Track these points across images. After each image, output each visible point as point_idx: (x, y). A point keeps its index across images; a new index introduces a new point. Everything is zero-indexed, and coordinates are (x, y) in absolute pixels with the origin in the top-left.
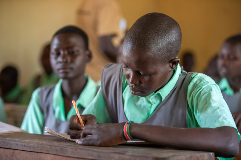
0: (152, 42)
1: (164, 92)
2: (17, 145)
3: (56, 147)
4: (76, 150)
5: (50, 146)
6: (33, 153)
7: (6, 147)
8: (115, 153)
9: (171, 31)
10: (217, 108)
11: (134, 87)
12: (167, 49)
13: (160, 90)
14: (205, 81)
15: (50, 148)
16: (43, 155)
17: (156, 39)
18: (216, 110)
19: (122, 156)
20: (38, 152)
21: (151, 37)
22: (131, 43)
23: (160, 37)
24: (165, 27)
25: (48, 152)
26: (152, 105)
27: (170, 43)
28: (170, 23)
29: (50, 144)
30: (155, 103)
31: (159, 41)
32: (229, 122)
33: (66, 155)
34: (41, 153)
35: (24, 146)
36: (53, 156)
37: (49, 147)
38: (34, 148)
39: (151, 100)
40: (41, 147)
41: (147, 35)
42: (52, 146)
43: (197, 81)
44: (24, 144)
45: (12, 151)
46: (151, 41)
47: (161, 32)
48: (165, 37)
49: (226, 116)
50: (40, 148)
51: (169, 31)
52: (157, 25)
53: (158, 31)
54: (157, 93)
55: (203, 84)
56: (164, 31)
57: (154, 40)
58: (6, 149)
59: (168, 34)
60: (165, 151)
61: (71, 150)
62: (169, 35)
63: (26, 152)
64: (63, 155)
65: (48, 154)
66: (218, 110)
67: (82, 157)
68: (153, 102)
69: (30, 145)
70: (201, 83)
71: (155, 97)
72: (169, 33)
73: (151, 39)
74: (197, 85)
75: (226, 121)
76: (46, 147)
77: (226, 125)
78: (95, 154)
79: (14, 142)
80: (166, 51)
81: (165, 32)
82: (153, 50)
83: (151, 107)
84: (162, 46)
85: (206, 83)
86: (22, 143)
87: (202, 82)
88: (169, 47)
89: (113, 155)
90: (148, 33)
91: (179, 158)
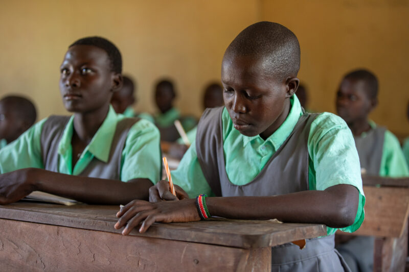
2: (63, 220)
3: (113, 223)
5: (105, 220)
6: (84, 231)
7: (49, 223)
14: (330, 122)
16: (96, 234)
17: (267, 45)
20: (90, 230)
21: (262, 43)
23: (272, 43)
25: (102, 230)
26: (262, 157)
30: (265, 155)
34: (94, 230)
35: (72, 221)
36: (109, 235)
37: (104, 222)
38: (84, 224)
39: (260, 152)
40: (94, 222)
41: (255, 40)
42: (108, 221)
43: (320, 122)
44: (71, 219)
45: (56, 227)
46: (261, 47)
47: (275, 38)
50: (91, 224)
53: (270, 36)
54: (267, 141)
55: (328, 126)
57: (265, 46)
63: (74, 229)
65: (103, 231)
69: (80, 219)
73: (262, 45)
74: (320, 127)
76: (100, 222)
79: (59, 216)
83: (261, 160)
86: (68, 218)
87: (326, 123)
89: (188, 232)
90: (257, 38)
91: (278, 235)
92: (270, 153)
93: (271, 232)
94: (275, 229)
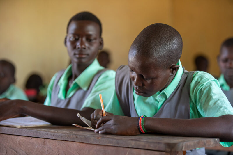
0: (154, 51)
1: (168, 91)
2: (48, 134)
3: (81, 136)
4: (98, 138)
5: (75, 135)
6: (61, 141)
8: (132, 140)
9: (173, 41)
10: (218, 99)
11: (138, 88)
12: (168, 57)
13: (164, 90)
14: (205, 79)
15: (75, 137)
16: (70, 143)
17: (158, 48)
18: (217, 101)
19: (138, 142)
20: (65, 141)
21: (154, 46)
22: (136, 50)
23: (162, 45)
24: (167, 37)
25: (74, 141)
26: (159, 102)
27: (171, 52)
29: (75, 133)
30: (161, 101)
31: (161, 49)
32: (229, 111)
33: (89, 143)
34: (68, 141)
35: (54, 135)
36: (78, 144)
38: (62, 137)
39: (157, 99)
40: (68, 136)
41: (150, 43)
42: (78, 135)
43: (198, 79)
44: (53, 134)
45: (43, 139)
46: (153, 49)
47: (163, 41)
48: (167, 46)
49: (227, 106)
50: (66, 137)
51: (171, 41)
52: (160, 35)
53: (160, 40)
54: (162, 92)
55: (204, 81)
56: (166, 40)
57: (156, 49)
58: (38, 138)
59: (169, 43)
60: (176, 138)
61: (94, 138)
62: (171, 44)
63: (55, 140)
64: (87, 143)
65: (74, 142)
66: (219, 102)
67: (103, 144)
68: (159, 100)
69: (59, 134)
70: (202, 81)
71: (161, 95)
74: (199, 82)
75: (227, 110)
76: (72, 136)
77: (227, 114)
78: (115, 141)
79: (45, 132)
81: (167, 41)
82: (155, 57)
83: (158, 104)
84: (163, 54)
85: (207, 80)
86: (51, 133)
89: (130, 141)
90: (152, 41)
92: (164, 99)
93: (184, 142)
94: (186, 140)
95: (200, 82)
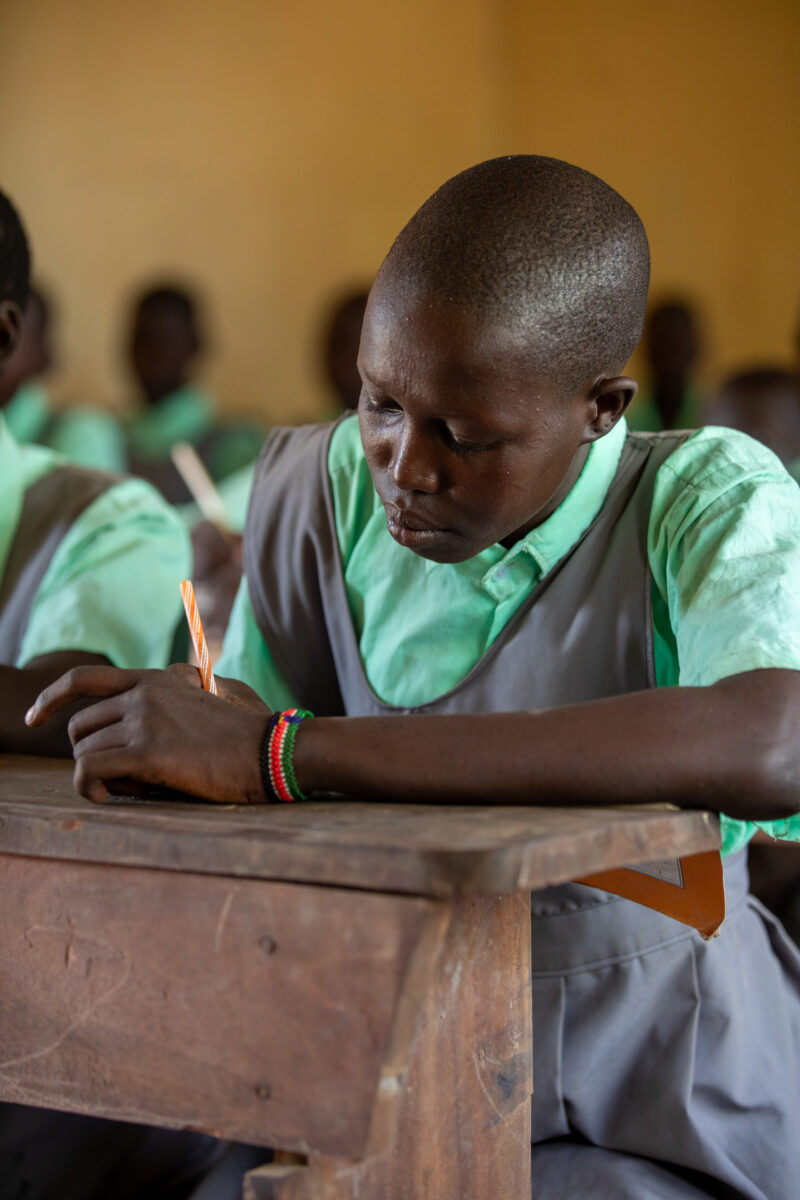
0: (524, 284)
1: (549, 543)
11: (408, 503)
13: (529, 537)
17: (541, 270)
18: (738, 593)
21: (521, 260)
23: (559, 260)
24: (583, 220)
26: (496, 604)
28: (608, 206)
30: (508, 596)
31: (558, 279)
32: (785, 650)
39: (489, 585)
41: (499, 245)
46: (517, 277)
47: (569, 240)
48: (585, 264)
51: (605, 239)
52: (547, 207)
53: (552, 233)
54: (515, 551)
55: (717, 476)
56: (580, 234)
57: (532, 273)
59: (598, 252)
62: (604, 256)
66: (746, 596)
68: (500, 591)
70: (706, 474)
71: (510, 565)
72: (604, 250)
73: (520, 266)
74: (689, 482)
75: (769, 644)
80: (582, 334)
81: (586, 240)
82: (523, 321)
83: (492, 612)
84: (568, 307)
85: (731, 471)
87: (711, 469)
88: (599, 316)
90: (507, 236)
91: (550, 847)
92: (522, 587)
93: (524, 839)
94: (538, 829)
95: (696, 481)
